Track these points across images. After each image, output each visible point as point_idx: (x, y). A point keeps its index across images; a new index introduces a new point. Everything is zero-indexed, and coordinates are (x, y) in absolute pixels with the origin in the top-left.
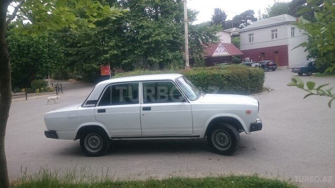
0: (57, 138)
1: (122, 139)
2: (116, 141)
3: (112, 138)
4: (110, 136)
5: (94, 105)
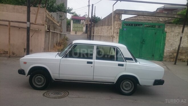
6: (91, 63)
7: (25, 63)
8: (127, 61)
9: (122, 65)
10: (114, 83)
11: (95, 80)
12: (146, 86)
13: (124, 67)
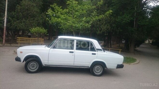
6: (73, 52)
7: (21, 52)
8: (98, 51)
9: (95, 54)
10: (89, 67)
11: (75, 65)
12: (111, 69)
13: (96, 55)
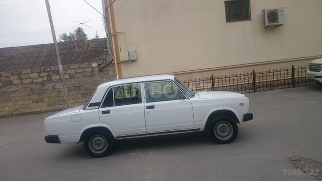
0: (60, 143)
1: (126, 138)
2: (121, 140)
3: (117, 137)
4: (115, 135)
5: (98, 107)
